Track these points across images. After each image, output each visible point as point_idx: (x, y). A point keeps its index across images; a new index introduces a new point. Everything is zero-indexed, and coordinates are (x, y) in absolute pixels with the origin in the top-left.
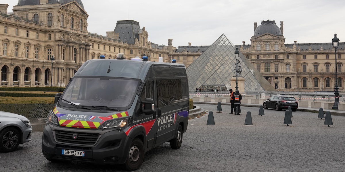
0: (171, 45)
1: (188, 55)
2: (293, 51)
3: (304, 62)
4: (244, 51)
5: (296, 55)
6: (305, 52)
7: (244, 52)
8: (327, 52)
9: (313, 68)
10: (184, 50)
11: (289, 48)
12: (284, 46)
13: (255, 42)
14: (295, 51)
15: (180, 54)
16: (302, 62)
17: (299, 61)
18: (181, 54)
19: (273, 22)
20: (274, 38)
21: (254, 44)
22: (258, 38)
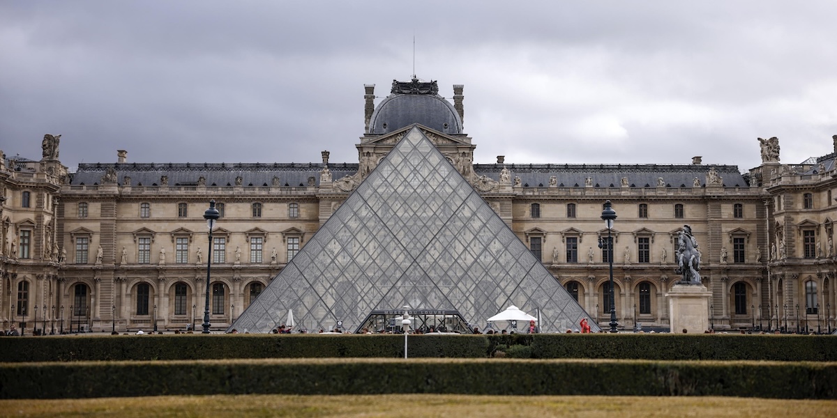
0: (55, 159)
1: (120, 199)
2: (502, 191)
3: (536, 229)
4: (335, 185)
5: (511, 202)
6: (536, 194)
7: (334, 189)
8: (607, 194)
9: (562, 249)
10: (107, 180)
11: (488, 179)
12: (473, 174)
13: (375, 156)
14: (508, 190)
15: (90, 192)
16: (527, 227)
17: (517, 224)
18: (95, 192)
19: (431, 88)
20: (440, 141)
21: (372, 163)
22: (385, 143)
